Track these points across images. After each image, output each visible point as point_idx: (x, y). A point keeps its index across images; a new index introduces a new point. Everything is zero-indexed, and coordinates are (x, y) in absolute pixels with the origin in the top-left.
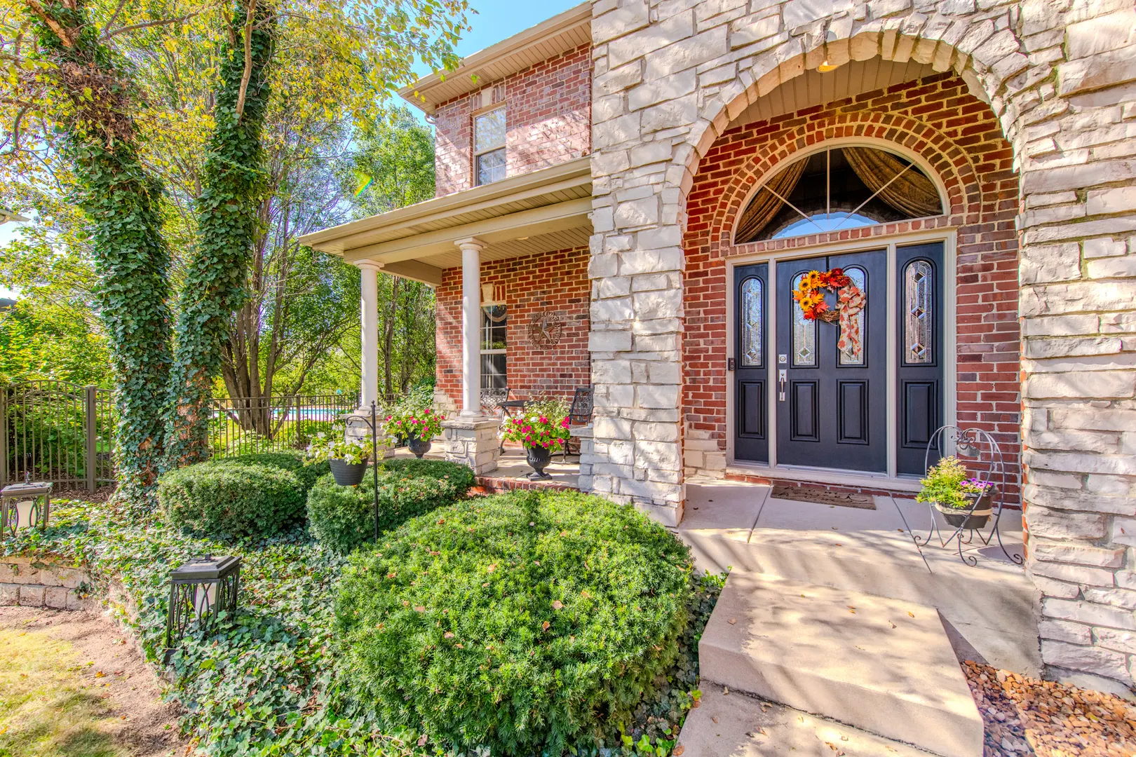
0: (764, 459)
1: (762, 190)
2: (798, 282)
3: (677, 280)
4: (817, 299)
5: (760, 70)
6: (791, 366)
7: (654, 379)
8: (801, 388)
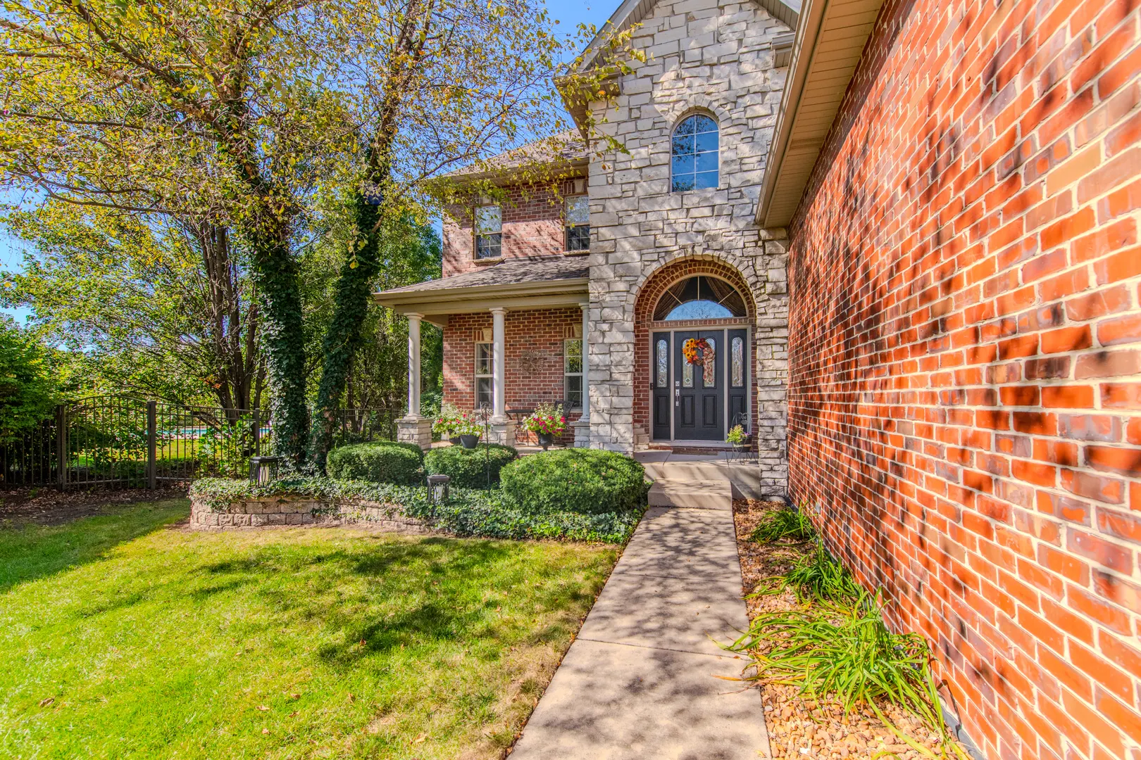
0: (669, 438)
1: (667, 293)
2: (685, 343)
3: (631, 347)
4: (694, 353)
5: (668, 259)
6: (681, 388)
7: (621, 394)
8: (686, 399)
